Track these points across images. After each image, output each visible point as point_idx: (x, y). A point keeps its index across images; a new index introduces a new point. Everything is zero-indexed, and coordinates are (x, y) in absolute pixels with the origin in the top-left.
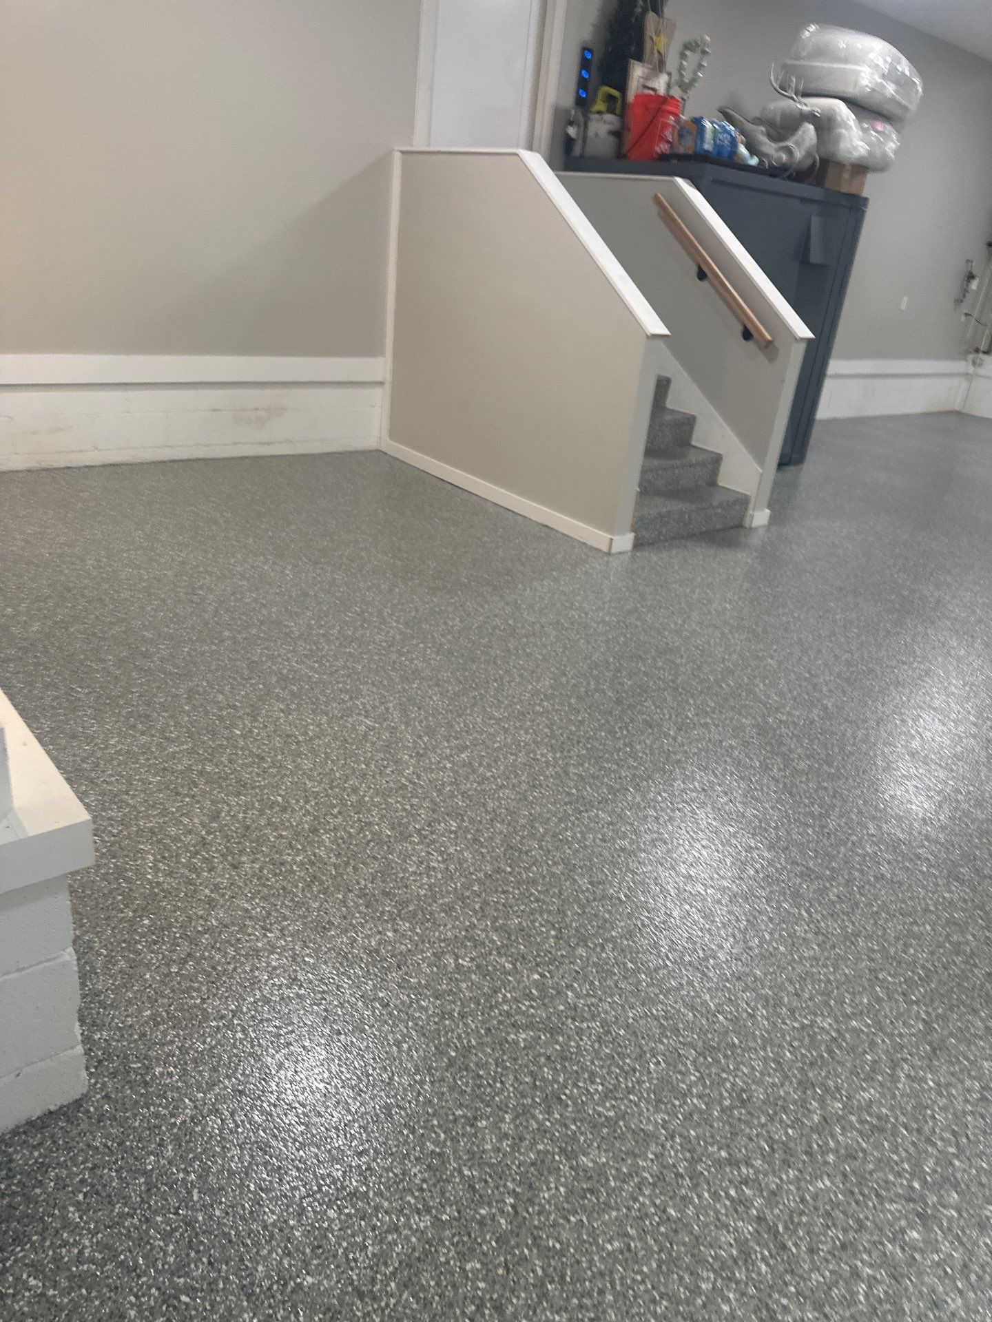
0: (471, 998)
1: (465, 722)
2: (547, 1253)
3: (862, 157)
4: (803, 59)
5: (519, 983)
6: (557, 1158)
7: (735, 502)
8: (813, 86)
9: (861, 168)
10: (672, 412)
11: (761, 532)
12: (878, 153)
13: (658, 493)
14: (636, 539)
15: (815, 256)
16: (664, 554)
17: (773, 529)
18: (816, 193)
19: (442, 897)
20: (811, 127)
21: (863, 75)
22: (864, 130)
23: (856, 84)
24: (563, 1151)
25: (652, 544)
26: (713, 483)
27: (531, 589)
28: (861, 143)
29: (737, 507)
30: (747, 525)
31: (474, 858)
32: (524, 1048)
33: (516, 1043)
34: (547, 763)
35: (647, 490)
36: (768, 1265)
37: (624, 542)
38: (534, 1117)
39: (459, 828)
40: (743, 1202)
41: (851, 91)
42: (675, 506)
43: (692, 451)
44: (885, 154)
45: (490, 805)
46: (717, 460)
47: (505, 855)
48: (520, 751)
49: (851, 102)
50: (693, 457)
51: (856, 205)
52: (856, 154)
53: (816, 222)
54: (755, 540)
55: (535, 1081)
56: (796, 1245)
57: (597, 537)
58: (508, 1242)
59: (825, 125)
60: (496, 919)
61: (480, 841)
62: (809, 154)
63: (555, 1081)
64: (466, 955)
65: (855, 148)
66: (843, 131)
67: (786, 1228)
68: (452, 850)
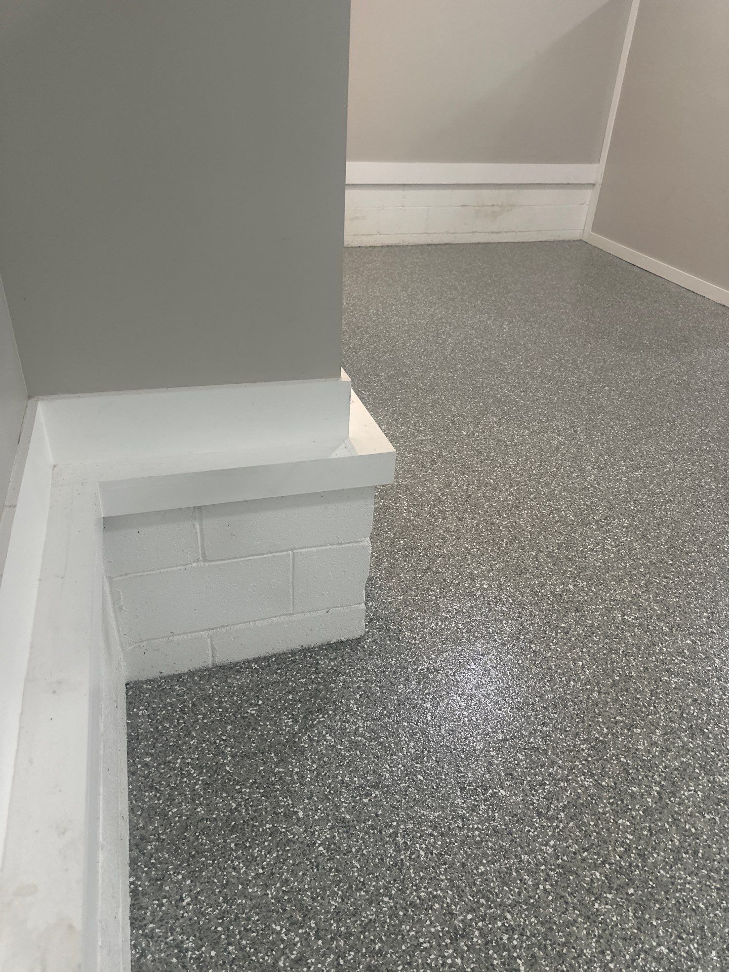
0: (633, 644)
1: (640, 448)
2: (684, 833)
6: (697, 771)
19: (614, 571)
24: (702, 767)
31: (641, 548)
32: (675, 688)
33: (669, 683)
38: (679, 738)
39: (631, 525)
47: (668, 551)
58: (653, 815)
60: (657, 595)
61: (647, 538)
68: (623, 539)
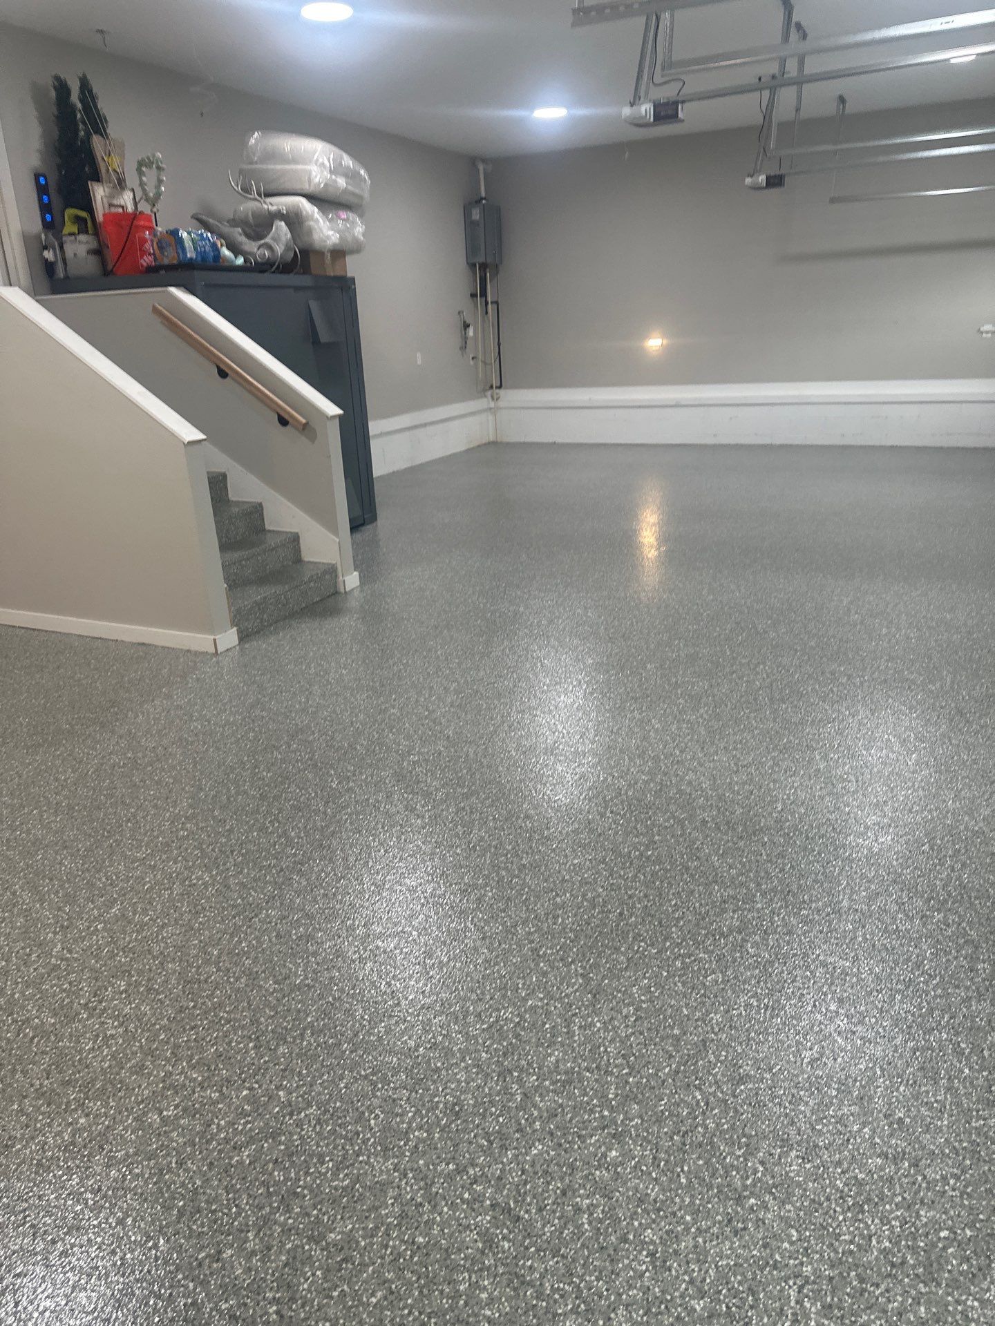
3: (335, 245)
4: (256, 163)
5: (229, 1107)
7: (325, 573)
8: (273, 187)
9: (339, 253)
10: (237, 503)
11: (356, 593)
12: (349, 239)
13: (247, 583)
14: (239, 632)
15: (324, 337)
16: (272, 639)
17: (366, 588)
18: (305, 280)
20: (283, 223)
21: (314, 174)
22: (330, 221)
23: (310, 181)
25: (258, 632)
26: (298, 560)
27: (143, 713)
28: (331, 233)
29: (327, 577)
30: (342, 591)
34: (206, 885)
35: (235, 583)
36: (509, 1241)
37: (229, 638)
40: (478, 1198)
41: (307, 188)
42: (268, 591)
43: (269, 535)
44: (355, 239)
45: (156, 949)
46: (295, 539)
48: (174, 884)
49: (311, 198)
50: (272, 542)
51: (346, 286)
52: (329, 243)
53: (314, 306)
54: (353, 603)
55: (268, 1189)
56: (527, 1212)
57: (199, 641)
59: (294, 220)
62: (287, 248)
63: (287, 1179)
64: (168, 1106)
65: (328, 237)
66: (312, 223)
67: (516, 1202)
